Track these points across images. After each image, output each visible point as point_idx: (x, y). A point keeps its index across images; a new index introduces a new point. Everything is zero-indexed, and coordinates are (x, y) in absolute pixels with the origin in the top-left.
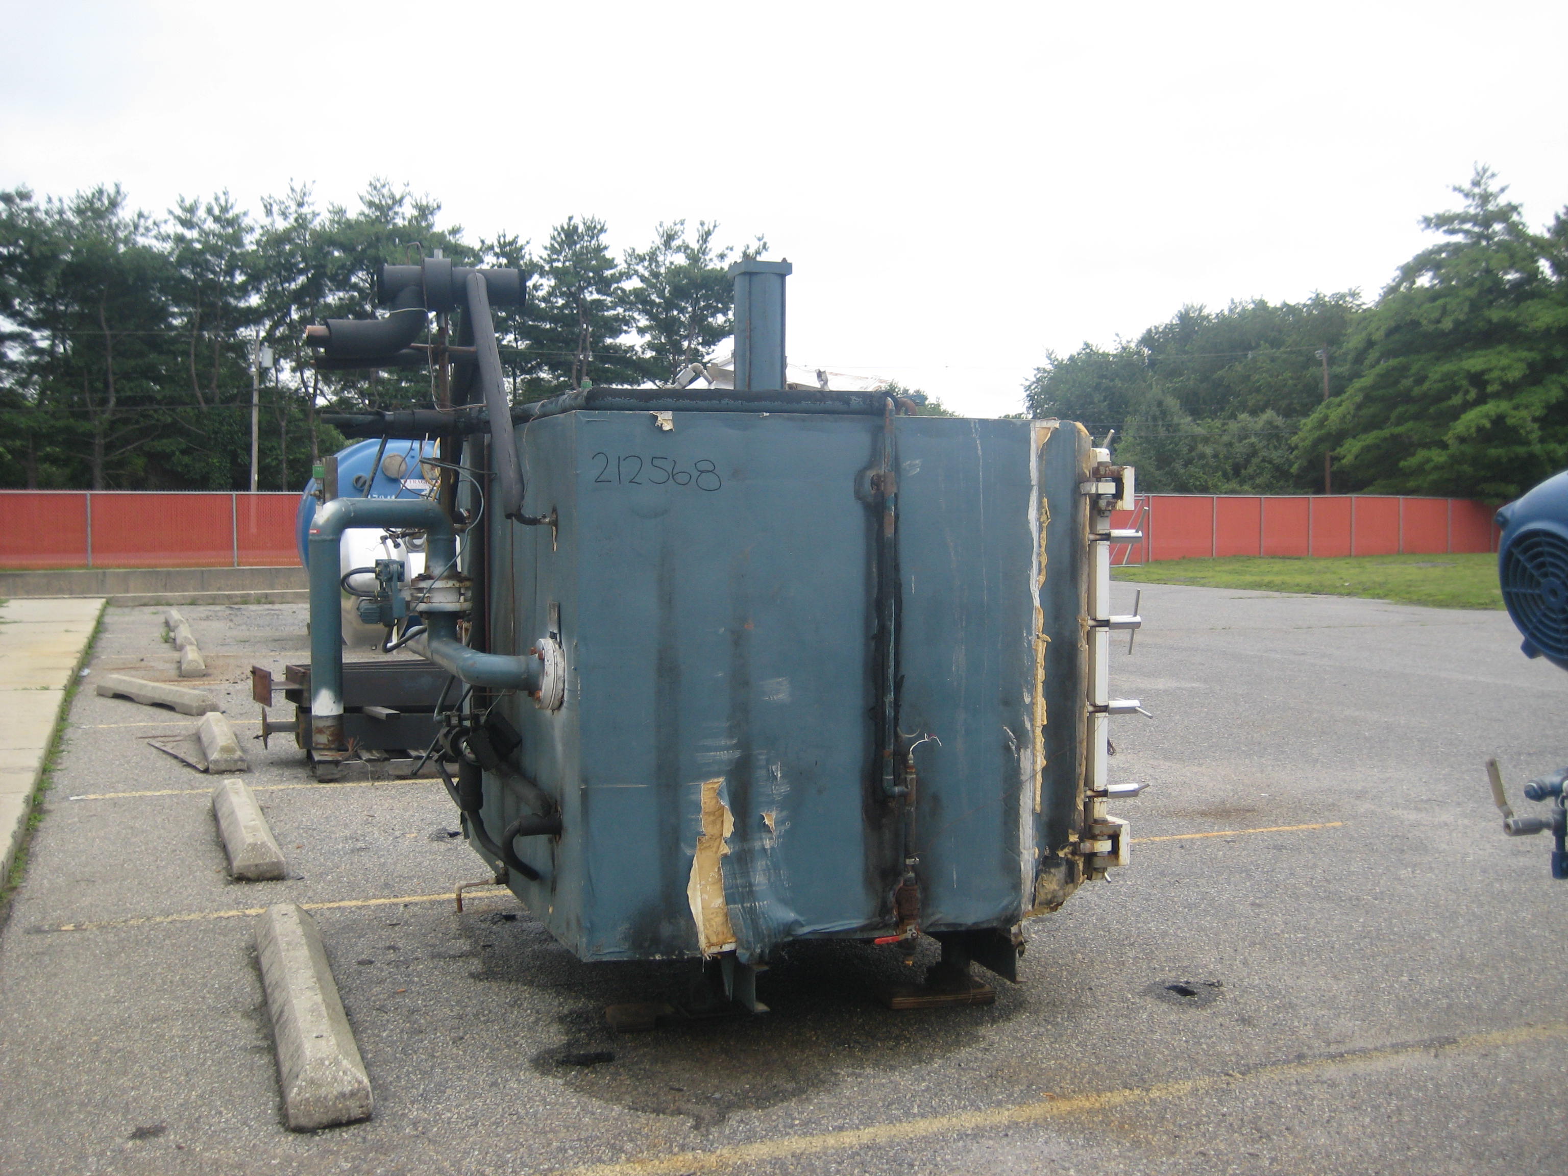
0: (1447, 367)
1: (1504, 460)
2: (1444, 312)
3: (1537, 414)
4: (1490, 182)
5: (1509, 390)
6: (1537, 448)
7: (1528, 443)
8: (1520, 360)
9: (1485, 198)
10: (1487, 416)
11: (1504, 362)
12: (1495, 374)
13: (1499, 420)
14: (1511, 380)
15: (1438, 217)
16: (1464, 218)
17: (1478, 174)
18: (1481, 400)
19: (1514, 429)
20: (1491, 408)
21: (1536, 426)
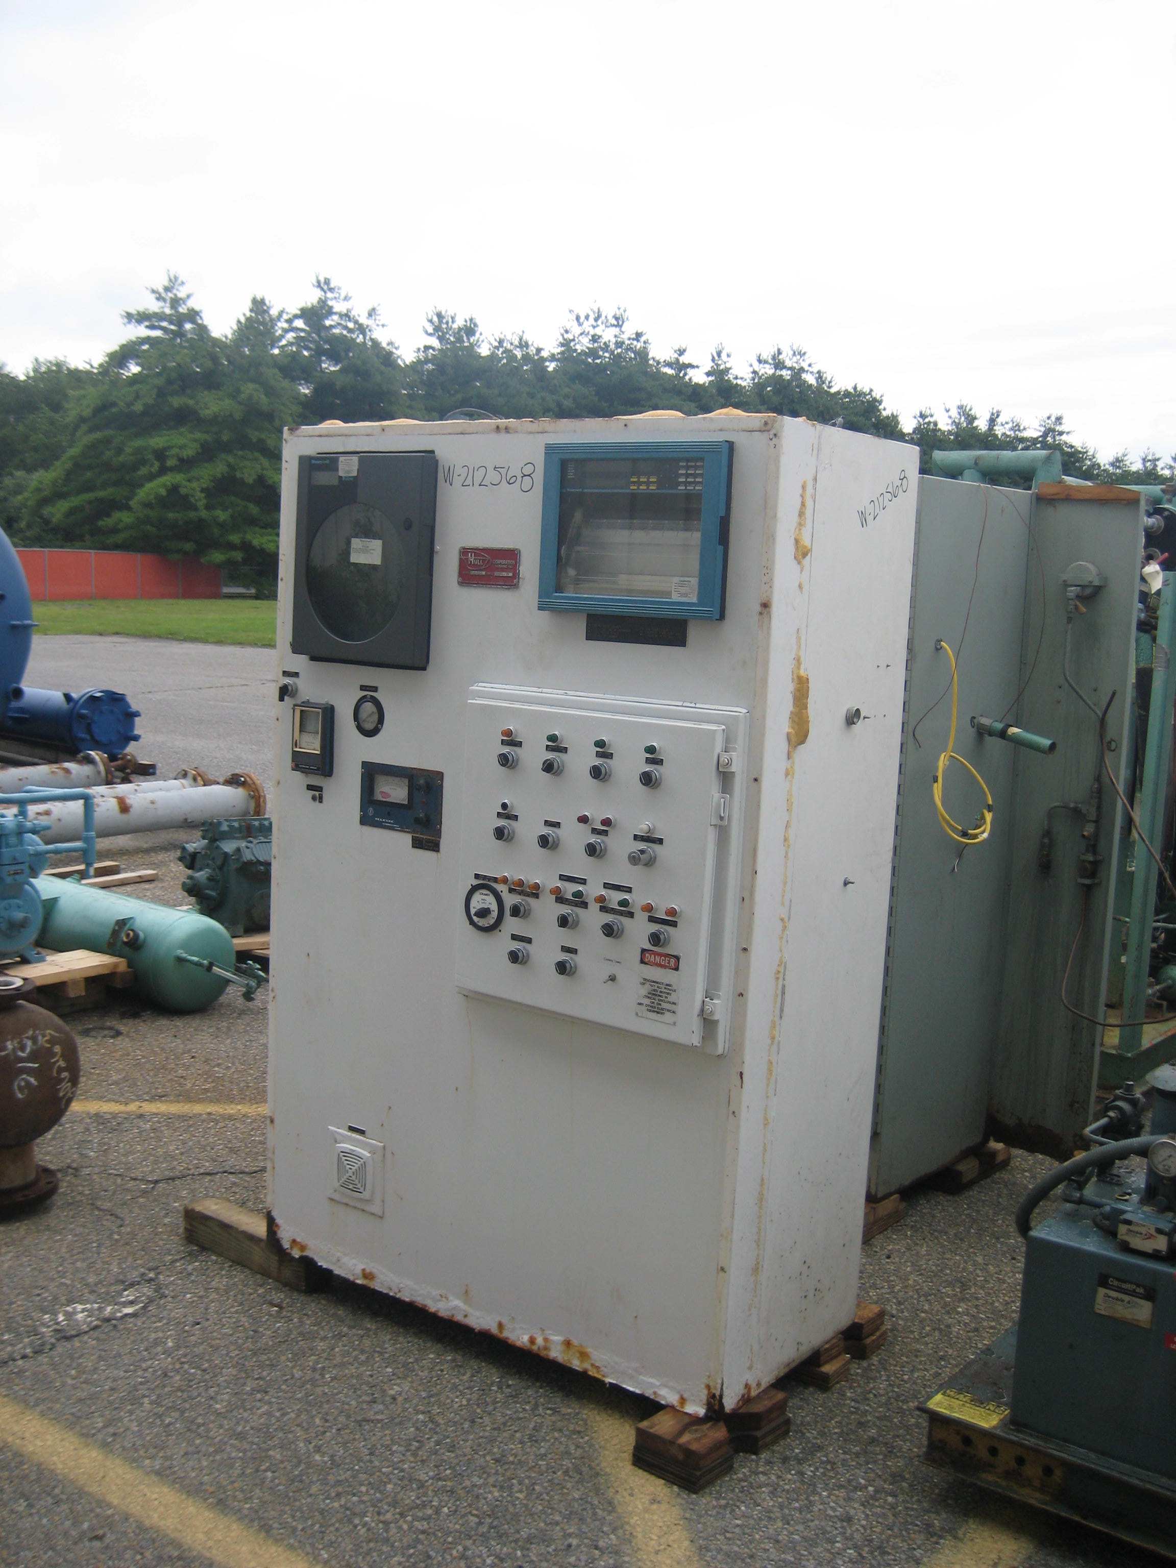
0: (139, 443)
1: (181, 523)
2: (137, 397)
3: (205, 486)
4: (181, 288)
5: (185, 464)
6: (204, 514)
7: (195, 509)
8: (195, 440)
9: (175, 302)
10: (164, 486)
11: (181, 441)
12: (174, 451)
13: (174, 490)
14: (185, 457)
15: (139, 313)
16: (161, 317)
17: (170, 280)
18: (163, 471)
19: (186, 497)
20: (168, 479)
21: (203, 495)
